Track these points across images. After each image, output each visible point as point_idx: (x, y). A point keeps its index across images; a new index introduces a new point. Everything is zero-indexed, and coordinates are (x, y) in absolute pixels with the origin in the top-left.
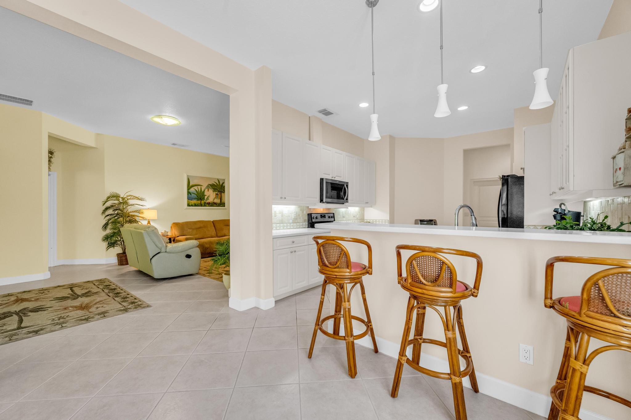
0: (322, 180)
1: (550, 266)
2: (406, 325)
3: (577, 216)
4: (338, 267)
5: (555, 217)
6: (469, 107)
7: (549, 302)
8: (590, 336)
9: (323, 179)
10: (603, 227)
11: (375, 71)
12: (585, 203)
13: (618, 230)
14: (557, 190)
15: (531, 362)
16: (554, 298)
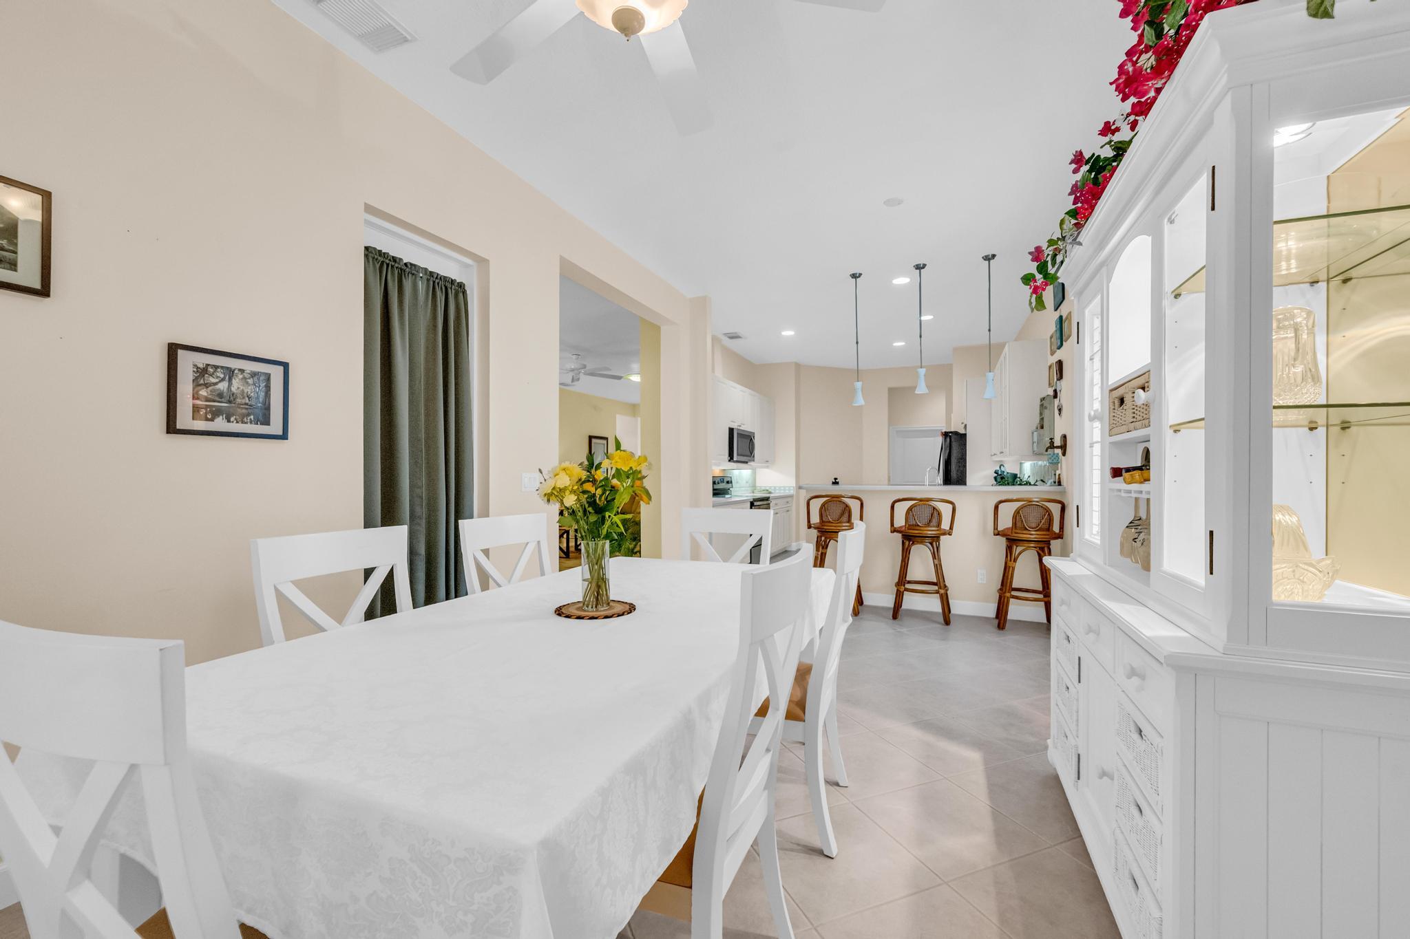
0: (731, 430)
1: (996, 508)
2: (902, 561)
3: (1015, 476)
4: (840, 523)
5: (995, 478)
6: (906, 343)
7: (996, 532)
8: (1017, 546)
9: (733, 429)
10: (1028, 483)
11: (859, 341)
12: (1021, 463)
13: (1034, 485)
14: (998, 453)
15: (985, 582)
16: (999, 529)
